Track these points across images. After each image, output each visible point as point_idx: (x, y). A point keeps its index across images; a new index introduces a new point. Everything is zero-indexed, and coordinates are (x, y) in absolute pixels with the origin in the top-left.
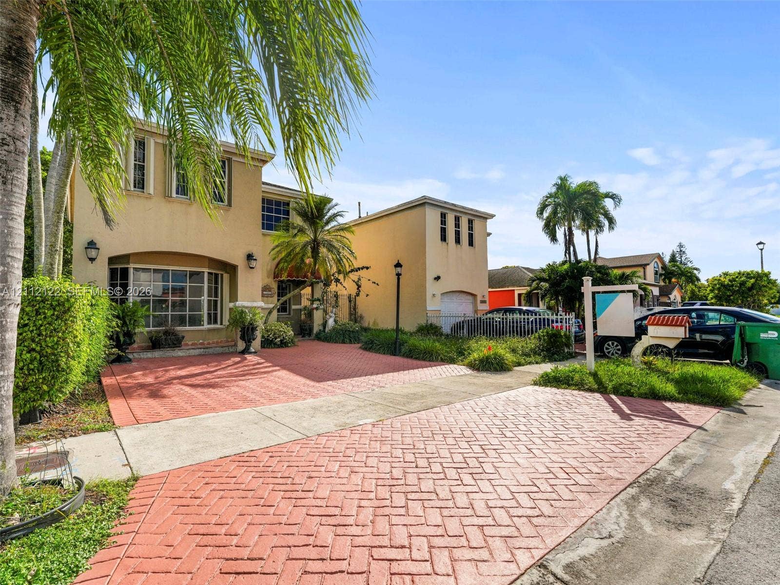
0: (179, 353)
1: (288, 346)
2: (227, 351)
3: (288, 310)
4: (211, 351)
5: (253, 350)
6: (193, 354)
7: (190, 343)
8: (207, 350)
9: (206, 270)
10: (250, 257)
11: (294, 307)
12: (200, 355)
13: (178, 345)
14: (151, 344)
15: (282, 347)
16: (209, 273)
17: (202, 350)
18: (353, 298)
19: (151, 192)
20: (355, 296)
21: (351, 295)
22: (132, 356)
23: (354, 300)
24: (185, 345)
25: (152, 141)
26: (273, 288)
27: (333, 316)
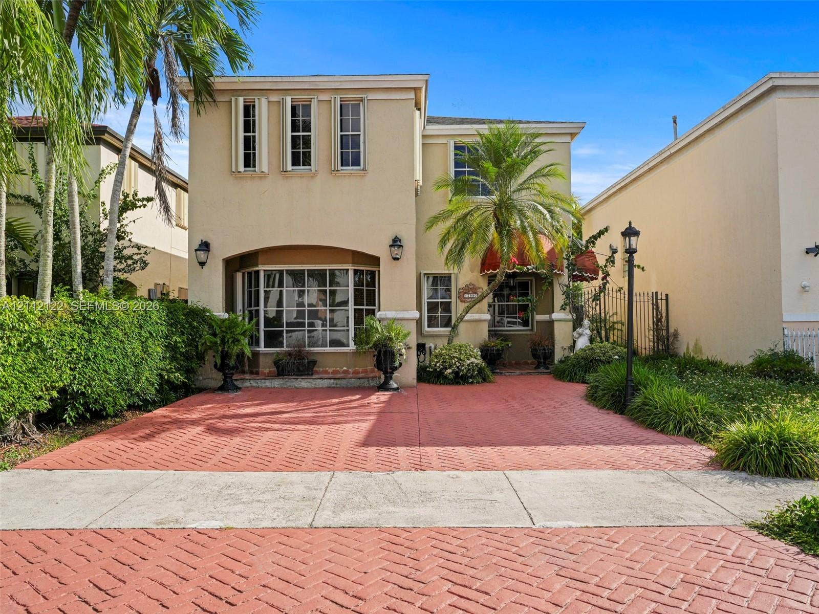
0: (304, 383)
1: (468, 383)
2: (366, 384)
3: (530, 324)
4: (343, 383)
5: (395, 386)
6: (321, 386)
7: (330, 370)
8: (339, 382)
9: (351, 268)
10: (396, 243)
11: (539, 317)
12: (330, 387)
13: (306, 373)
14: (275, 369)
15: (458, 383)
16: (356, 272)
17: (332, 381)
18: (661, 299)
19: (265, 169)
20: (667, 295)
21: (656, 293)
22: (247, 384)
23: (664, 302)
24: (317, 373)
25: (264, 101)
26: (480, 288)
27: (584, 333)
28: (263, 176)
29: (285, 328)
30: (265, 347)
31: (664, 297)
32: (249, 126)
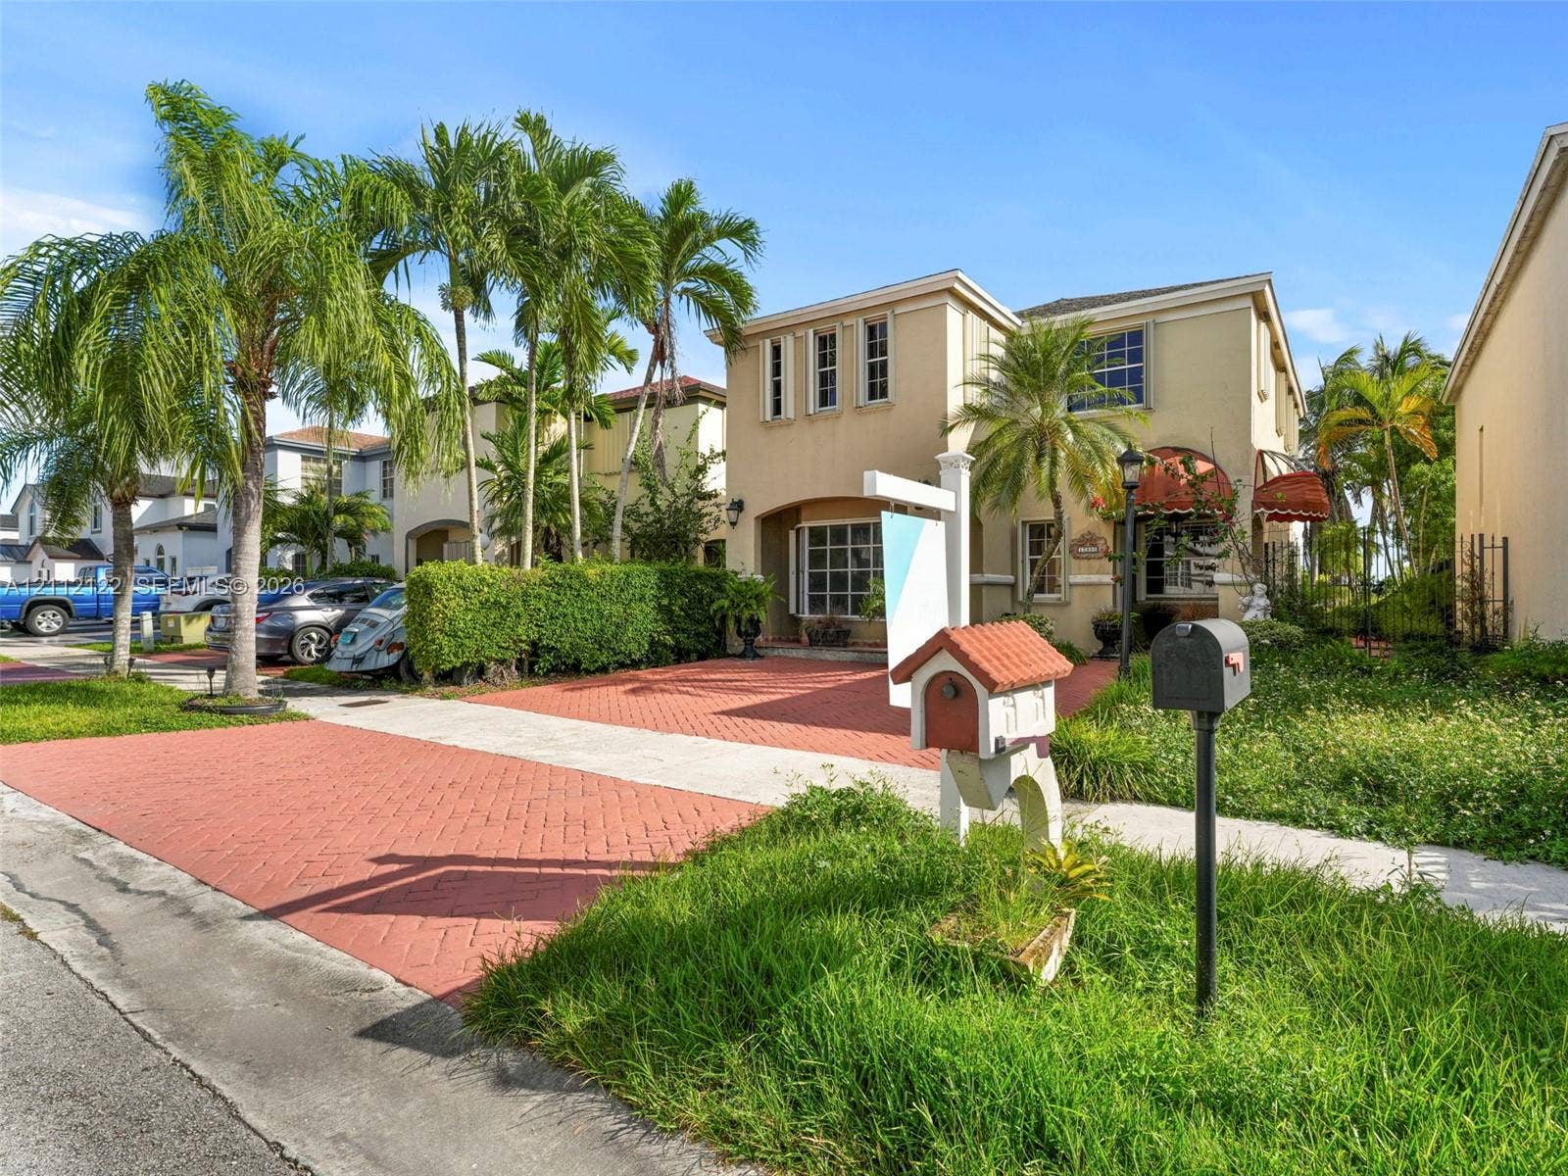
4: (869, 657)
13: (837, 644)
17: (860, 654)
18: (1493, 547)
19: (791, 415)
20: (1505, 540)
21: (1481, 536)
22: (776, 653)
23: (1499, 552)
24: (854, 644)
25: (790, 339)
26: (1101, 538)
27: (1254, 604)
28: (789, 423)
29: (828, 592)
30: (810, 613)
31: (1499, 543)
32: (777, 370)
